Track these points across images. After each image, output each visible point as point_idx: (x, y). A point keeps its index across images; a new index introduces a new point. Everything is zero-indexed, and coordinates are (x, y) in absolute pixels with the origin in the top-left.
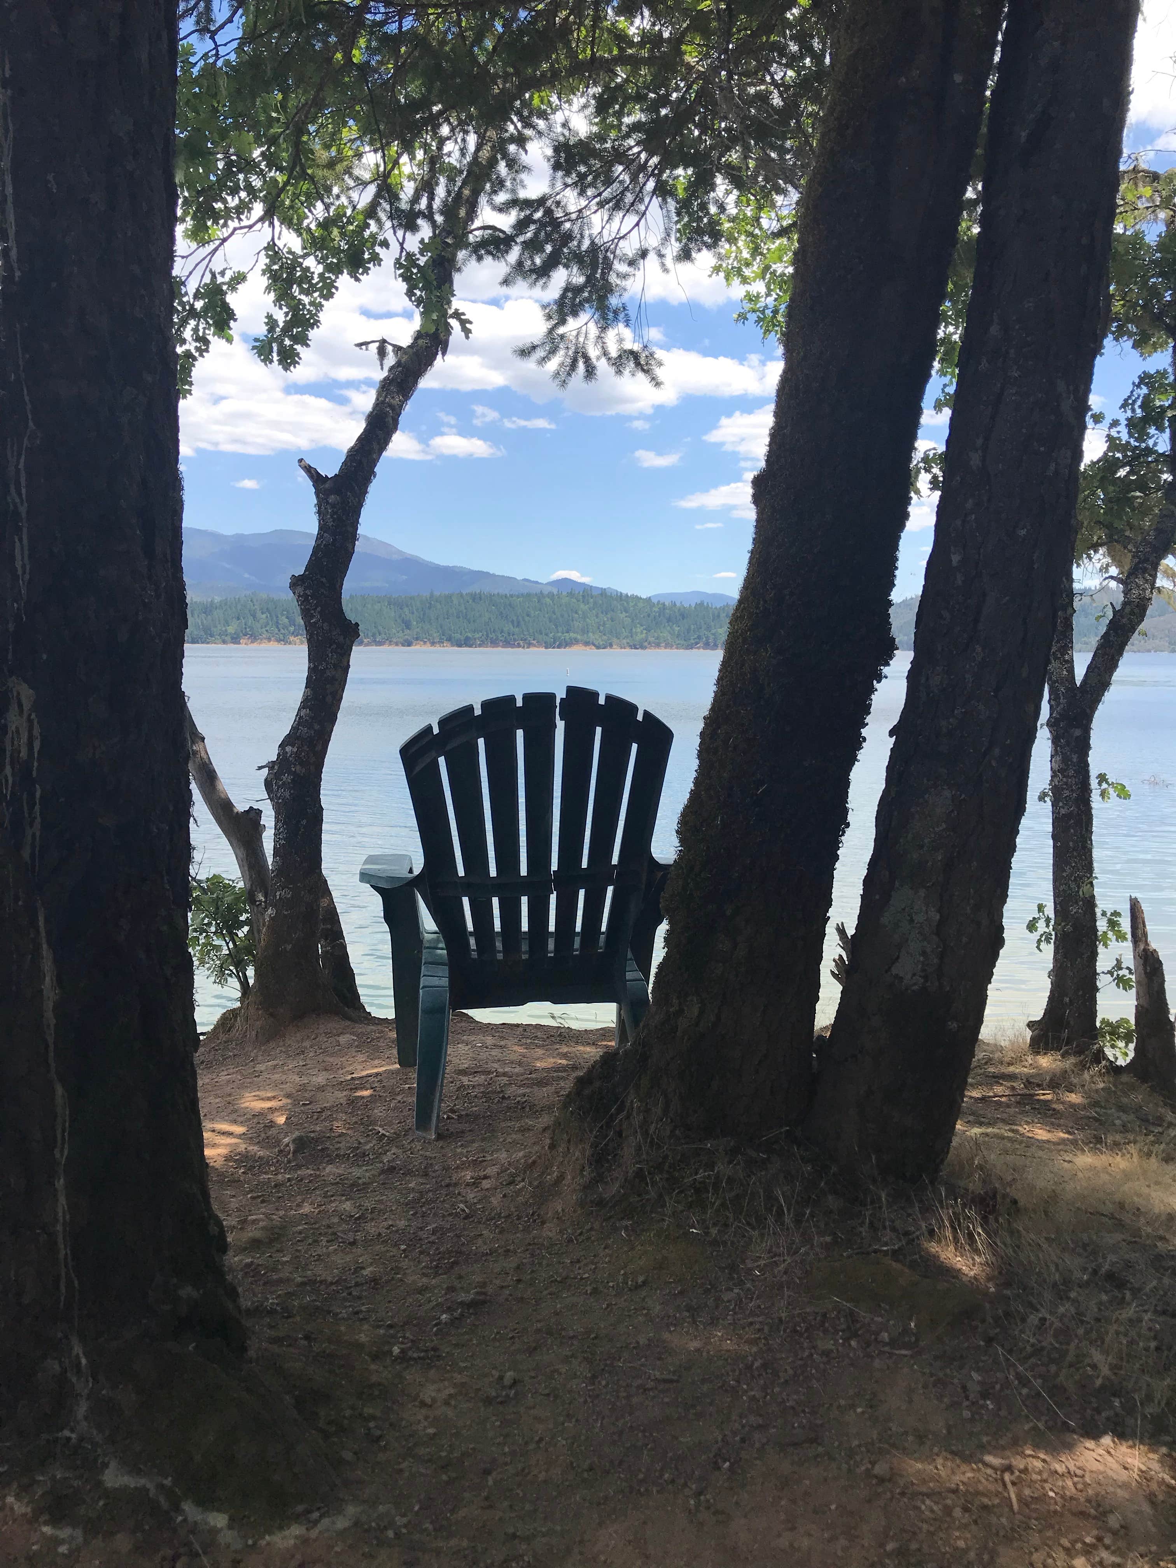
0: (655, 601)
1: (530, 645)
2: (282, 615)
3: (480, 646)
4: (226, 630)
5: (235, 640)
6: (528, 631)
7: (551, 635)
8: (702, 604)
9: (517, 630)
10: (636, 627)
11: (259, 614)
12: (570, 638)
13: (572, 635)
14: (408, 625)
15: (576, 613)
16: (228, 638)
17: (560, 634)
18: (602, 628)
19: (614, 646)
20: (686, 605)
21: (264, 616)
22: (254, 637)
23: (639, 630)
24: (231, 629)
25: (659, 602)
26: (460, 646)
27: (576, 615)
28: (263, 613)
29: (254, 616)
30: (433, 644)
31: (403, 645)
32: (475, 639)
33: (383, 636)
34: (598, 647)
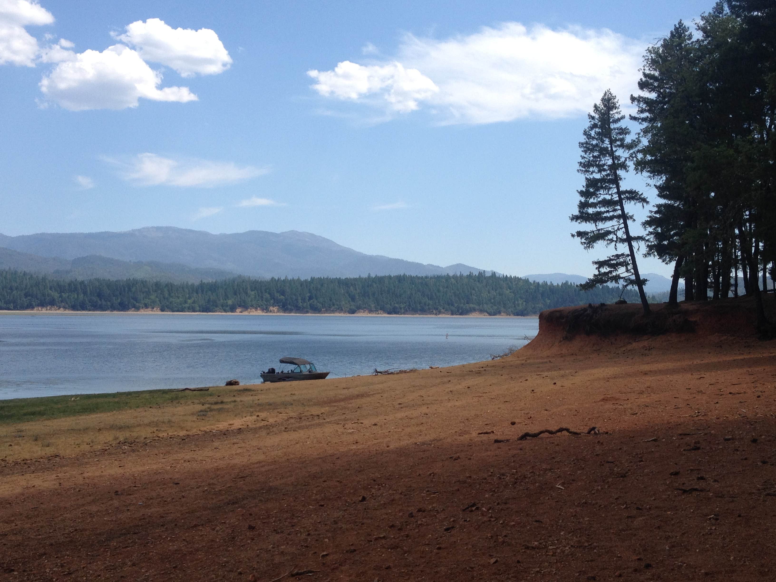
0: (531, 281)
1: (440, 313)
2: (266, 292)
3: (404, 313)
4: (227, 303)
5: (233, 309)
6: (439, 302)
7: (456, 305)
8: (567, 282)
9: (431, 302)
10: (518, 300)
11: (249, 291)
12: (470, 308)
13: (472, 305)
14: (353, 299)
15: (474, 289)
16: (228, 308)
17: (462, 305)
18: (493, 301)
19: (502, 314)
20: (555, 284)
21: (253, 293)
22: (245, 307)
23: (520, 302)
24: (230, 302)
25: (534, 282)
26: (389, 313)
27: (474, 291)
28: (252, 291)
29: (246, 293)
30: (371, 311)
31: (349, 313)
32: (401, 308)
33: (336, 306)
34: (490, 314)
